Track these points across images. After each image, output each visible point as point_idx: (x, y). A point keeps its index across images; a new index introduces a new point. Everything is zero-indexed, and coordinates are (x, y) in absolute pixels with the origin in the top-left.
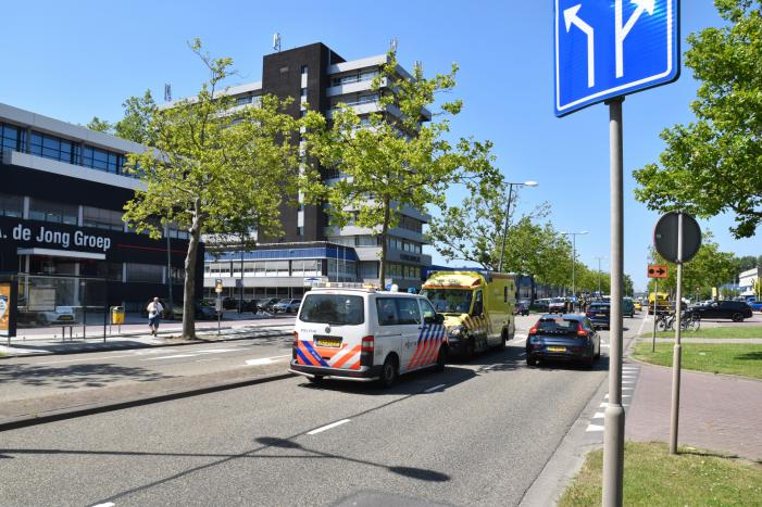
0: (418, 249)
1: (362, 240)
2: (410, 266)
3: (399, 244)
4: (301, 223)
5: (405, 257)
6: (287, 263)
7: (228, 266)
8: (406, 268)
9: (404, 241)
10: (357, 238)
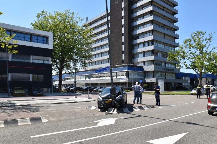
0: (173, 66)
1: (146, 63)
2: (169, 73)
3: (163, 64)
4: (123, 58)
5: (166, 69)
6: (115, 73)
7: (98, 75)
8: (167, 74)
9: (166, 63)
10: (144, 62)
